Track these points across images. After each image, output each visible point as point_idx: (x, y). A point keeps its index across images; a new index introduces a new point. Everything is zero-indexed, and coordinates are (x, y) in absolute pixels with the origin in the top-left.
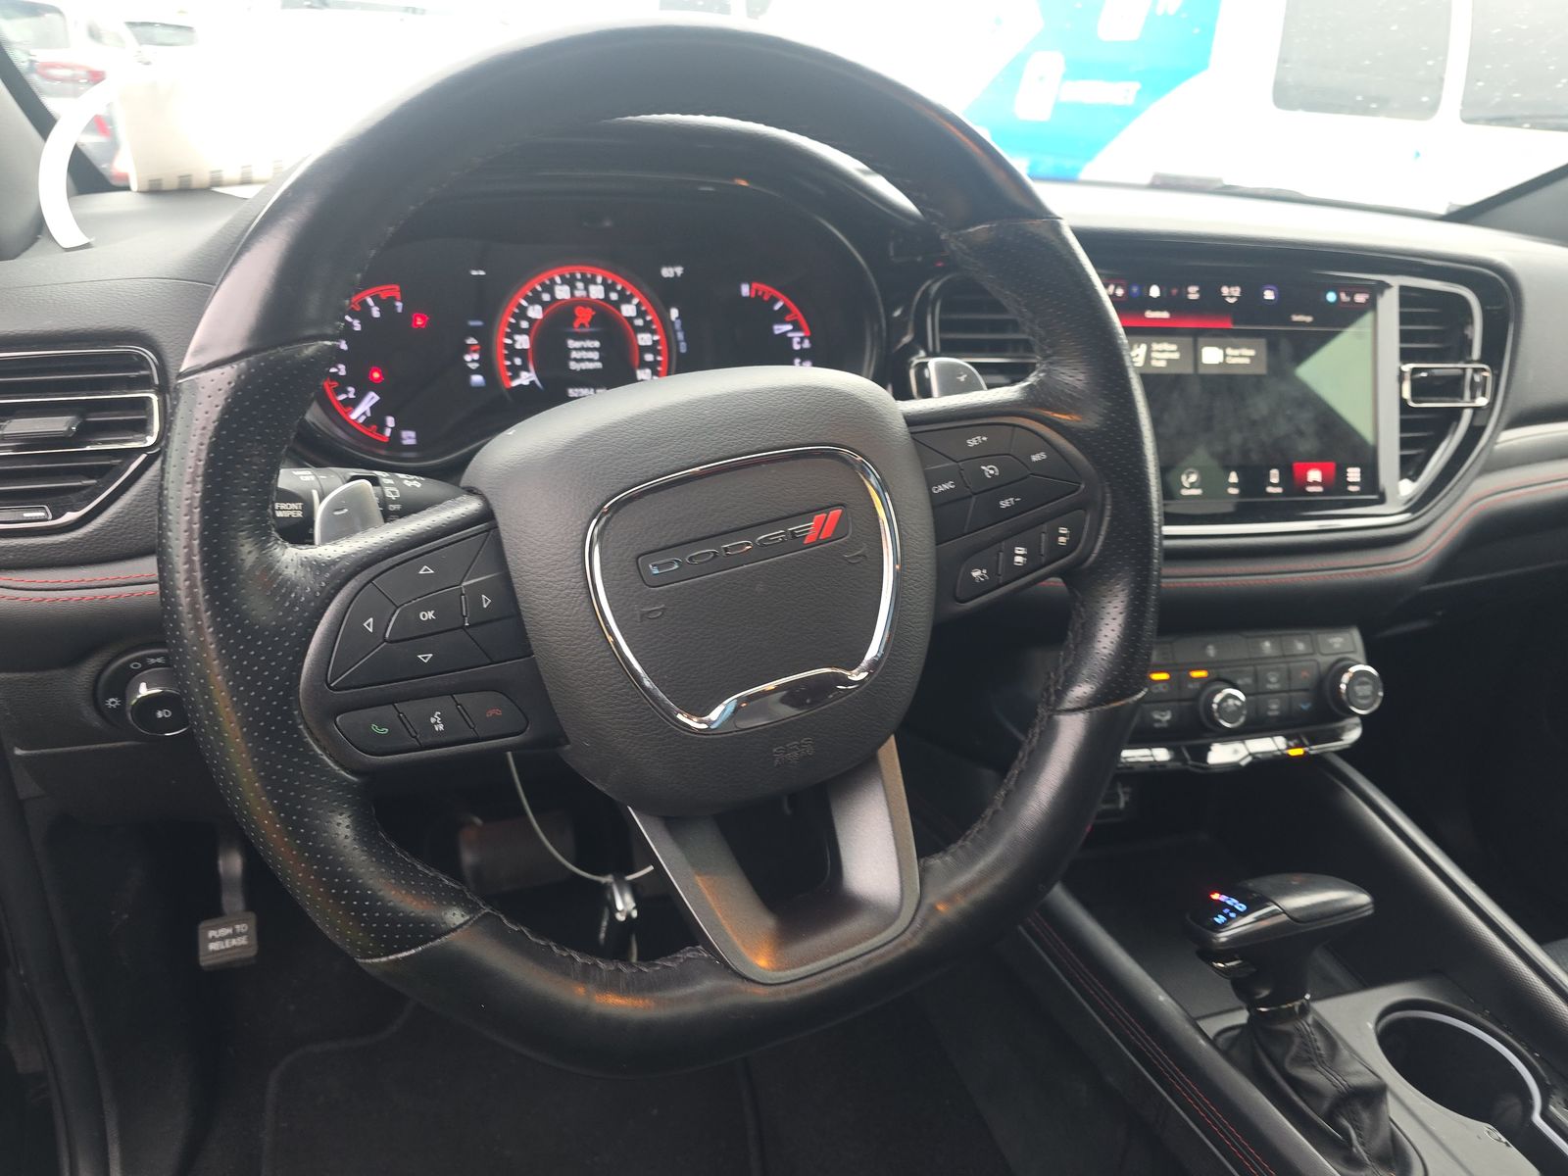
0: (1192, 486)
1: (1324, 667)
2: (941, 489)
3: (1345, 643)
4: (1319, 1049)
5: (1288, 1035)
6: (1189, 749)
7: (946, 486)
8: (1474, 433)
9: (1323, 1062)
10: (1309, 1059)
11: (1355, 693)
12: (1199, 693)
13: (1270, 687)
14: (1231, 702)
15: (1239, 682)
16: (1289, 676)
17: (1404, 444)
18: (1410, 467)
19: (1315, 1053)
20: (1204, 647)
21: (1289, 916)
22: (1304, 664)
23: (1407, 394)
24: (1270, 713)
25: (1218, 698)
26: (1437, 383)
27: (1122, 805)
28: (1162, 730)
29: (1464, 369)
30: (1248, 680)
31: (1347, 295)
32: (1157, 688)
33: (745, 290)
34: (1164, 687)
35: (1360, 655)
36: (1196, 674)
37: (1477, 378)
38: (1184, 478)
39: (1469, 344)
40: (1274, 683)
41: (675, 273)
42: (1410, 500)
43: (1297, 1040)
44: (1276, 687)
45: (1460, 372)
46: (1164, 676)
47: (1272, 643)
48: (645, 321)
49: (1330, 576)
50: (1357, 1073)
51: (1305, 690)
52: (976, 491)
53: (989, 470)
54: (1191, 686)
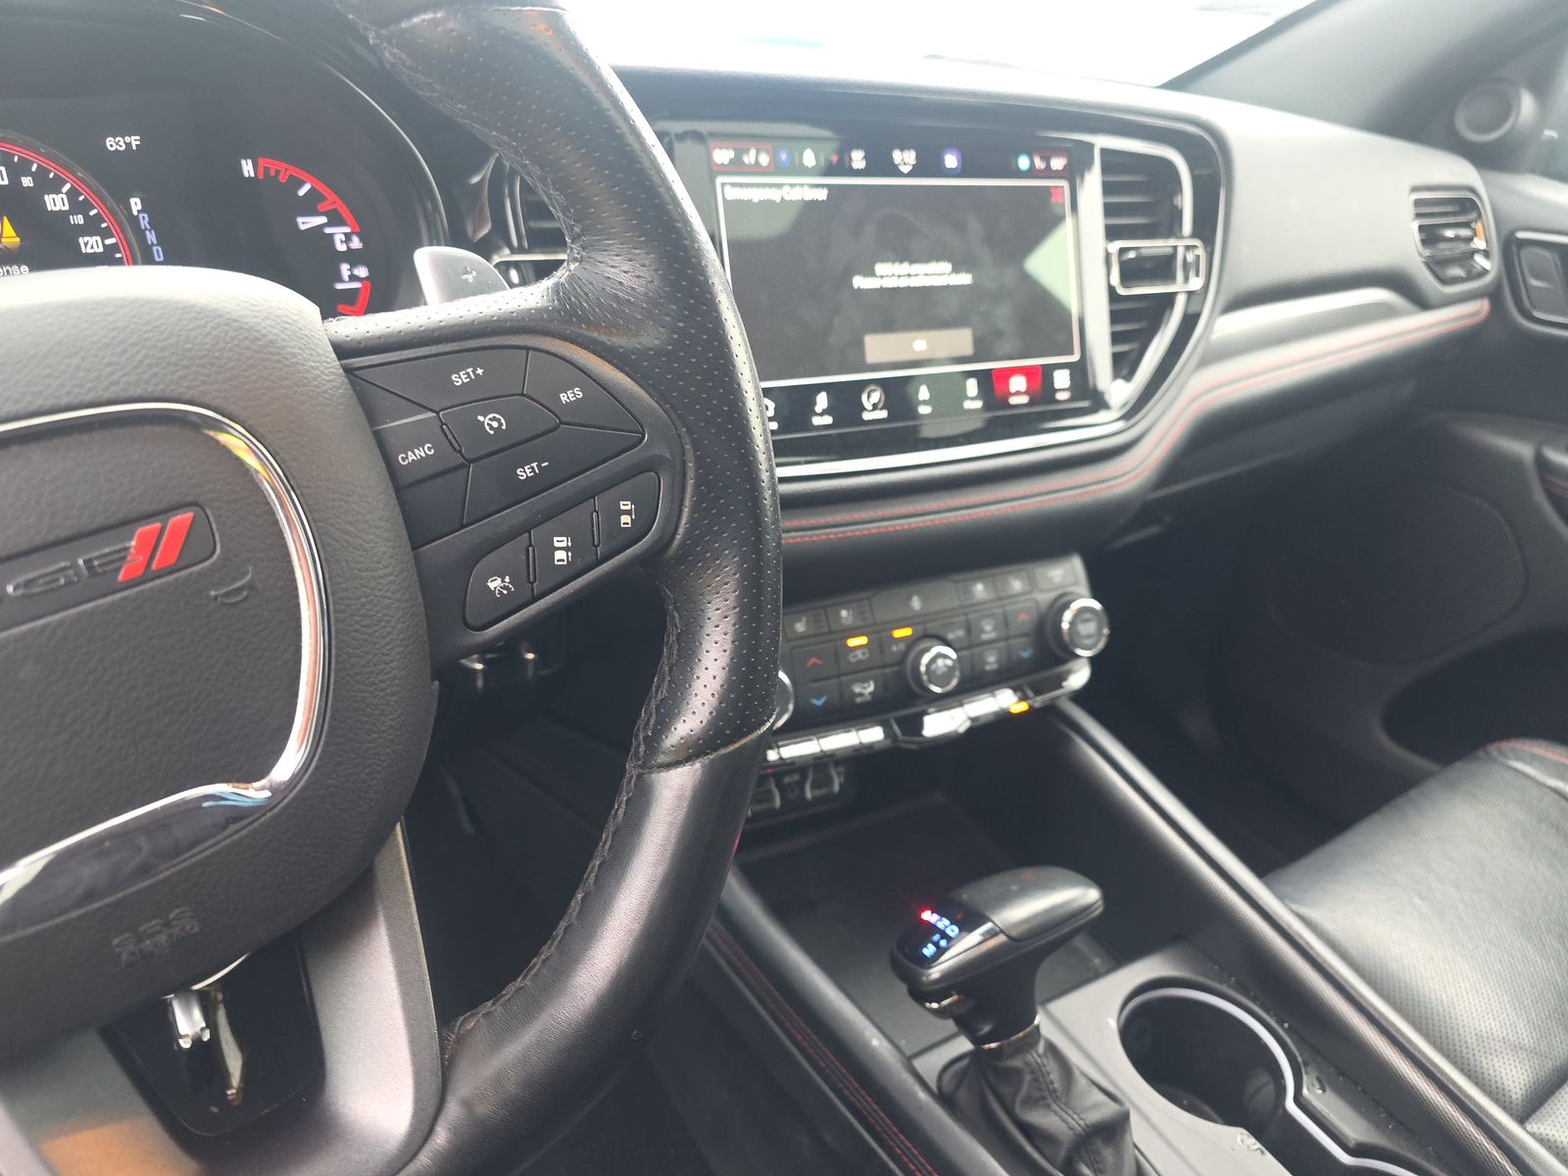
0: (875, 407)
1: (1043, 607)
2: (411, 457)
3: (1067, 575)
4: (1052, 1083)
5: (1017, 1073)
6: (900, 722)
7: (420, 453)
8: (1190, 321)
9: (1057, 1098)
10: (1043, 1096)
11: (1078, 634)
12: (905, 654)
13: (985, 637)
14: (940, 662)
15: (951, 636)
16: (1005, 621)
17: (1116, 338)
18: (1123, 365)
19: (1049, 1090)
20: (909, 599)
21: (1006, 935)
22: (1023, 605)
23: (1115, 279)
24: (988, 668)
25: (926, 659)
26: (1148, 265)
27: (836, 788)
28: (865, 705)
29: (1175, 248)
30: (960, 633)
31: (1042, 158)
32: (856, 656)
33: (248, 168)
34: (864, 654)
35: (1082, 586)
36: (898, 633)
37: (1190, 258)
38: (864, 397)
39: (1178, 214)
40: (989, 632)
41: (128, 145)
42: (1125, 405)
43: (1028, 1078)
44: (992, 636)
45: (1170, 250)
46: (862, 640)
47: (985, 584)
48: (86, 217)
49: (1041, 502)
50: (1096, 1106)
51: (1025, 635)
52: (473, 456)
53: (491, 422)
54: (894, 648)
